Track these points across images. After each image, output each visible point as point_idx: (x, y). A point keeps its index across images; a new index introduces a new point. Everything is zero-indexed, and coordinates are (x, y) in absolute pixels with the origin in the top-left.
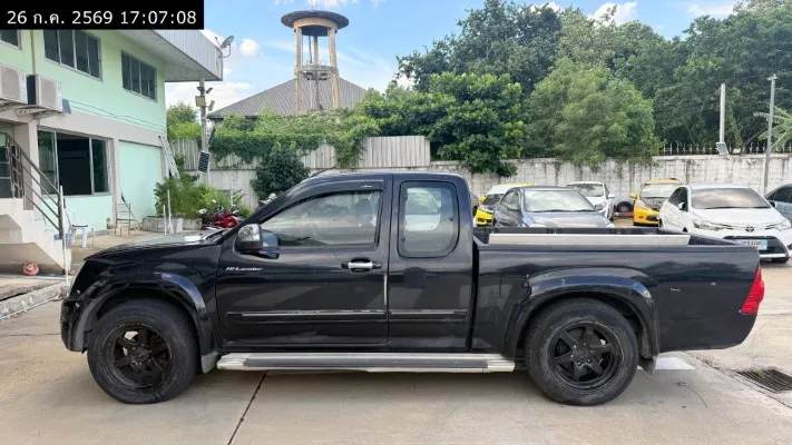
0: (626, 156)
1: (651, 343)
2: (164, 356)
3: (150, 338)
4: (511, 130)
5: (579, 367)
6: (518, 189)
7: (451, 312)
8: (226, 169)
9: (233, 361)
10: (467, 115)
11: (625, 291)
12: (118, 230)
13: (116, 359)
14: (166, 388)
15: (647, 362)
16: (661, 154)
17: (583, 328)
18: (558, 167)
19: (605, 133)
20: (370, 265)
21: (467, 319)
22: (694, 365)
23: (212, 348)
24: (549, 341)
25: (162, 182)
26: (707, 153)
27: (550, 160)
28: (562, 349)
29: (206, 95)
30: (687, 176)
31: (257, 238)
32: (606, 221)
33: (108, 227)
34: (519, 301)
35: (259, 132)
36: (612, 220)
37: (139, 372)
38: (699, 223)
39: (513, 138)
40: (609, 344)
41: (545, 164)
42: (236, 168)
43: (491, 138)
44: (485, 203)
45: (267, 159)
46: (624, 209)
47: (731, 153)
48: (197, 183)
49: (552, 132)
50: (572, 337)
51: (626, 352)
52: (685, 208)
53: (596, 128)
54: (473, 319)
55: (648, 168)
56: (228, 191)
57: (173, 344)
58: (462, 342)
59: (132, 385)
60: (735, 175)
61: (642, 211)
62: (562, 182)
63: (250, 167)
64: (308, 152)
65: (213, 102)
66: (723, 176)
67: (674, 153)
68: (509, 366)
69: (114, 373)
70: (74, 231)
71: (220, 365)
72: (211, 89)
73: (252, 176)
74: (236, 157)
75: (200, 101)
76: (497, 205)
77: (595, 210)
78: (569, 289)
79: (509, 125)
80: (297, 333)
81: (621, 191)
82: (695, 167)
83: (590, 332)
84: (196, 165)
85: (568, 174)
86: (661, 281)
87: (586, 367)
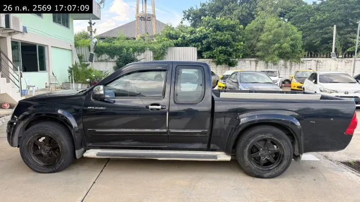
0: (288, 58)
1: (299, 148)
2: (58, 150)
3: (51, 141)
4: (238, 46)
5: (263, 159)
6: (237, 72)
7: (200, 131)
8: (102, 61)
9: (92, 153)
10: (218, 37)
11: (288, 122)
12: (50, 88)
13: (34, 151)
14: (58, 166)
15: (297, 157)
16: (305, 57)
17: (265, 140)
18: (257, 62)
19: (280, 48)
20: (159, 107)
21: (208, 135)
22: (319, 158)
23: (81, 146)
24: (248, 146)
25: (71, 67)
26: (327, 57)
27: (253, 59)
28: (255, 150)
29: (92, 26)
30: (317, 68)
31: (102, 92)
32: (279, 88)
33: (46, 87)
34: (234, 127)
35: (117, 44)
36: (281, 87)
37: (45, 157)
38: (322, 89)
39: (238, 49)
40: (278, 148)
41: (251, 61)
42: (106, 61)
43: (229, 49)
44: (222, 79)
45: (121, 57)
46: (287, 83)
47: (338, 58)
48: (88, 68)
49: (255, 46)
50: (260, 144)
51: (287, 152)
52: (316, 82)
53: (276, 45)
54: (211, 135)
55: (299, 64)
56: (102, 71)
57: (61, 144)
58: (205, 146)
59: (42, 164)
60: (339, 67)
61: (295, 84)
62: (259, 69)
63: (113, 60)
64: (140, 54)
65: (95, 29)
66: (333, 68)
67: (311, 57)
68: (228, 158)
69: (33, 158)
70: (29, 88)
71: (85, 155)
72: (95, 23)
73: (114, 64)
74: (107, 55)
75: (90, 28)
76: (227, 80)
77: (274, 83)
78: (259, 120)
79: (237, 44)
80: (123, 140)
81: (285, 74)
82: (321, 64)
83: (269, 142)
84: (88, 59)
85: (261, 66)
86: (305, 118)
87: (266, 159)
